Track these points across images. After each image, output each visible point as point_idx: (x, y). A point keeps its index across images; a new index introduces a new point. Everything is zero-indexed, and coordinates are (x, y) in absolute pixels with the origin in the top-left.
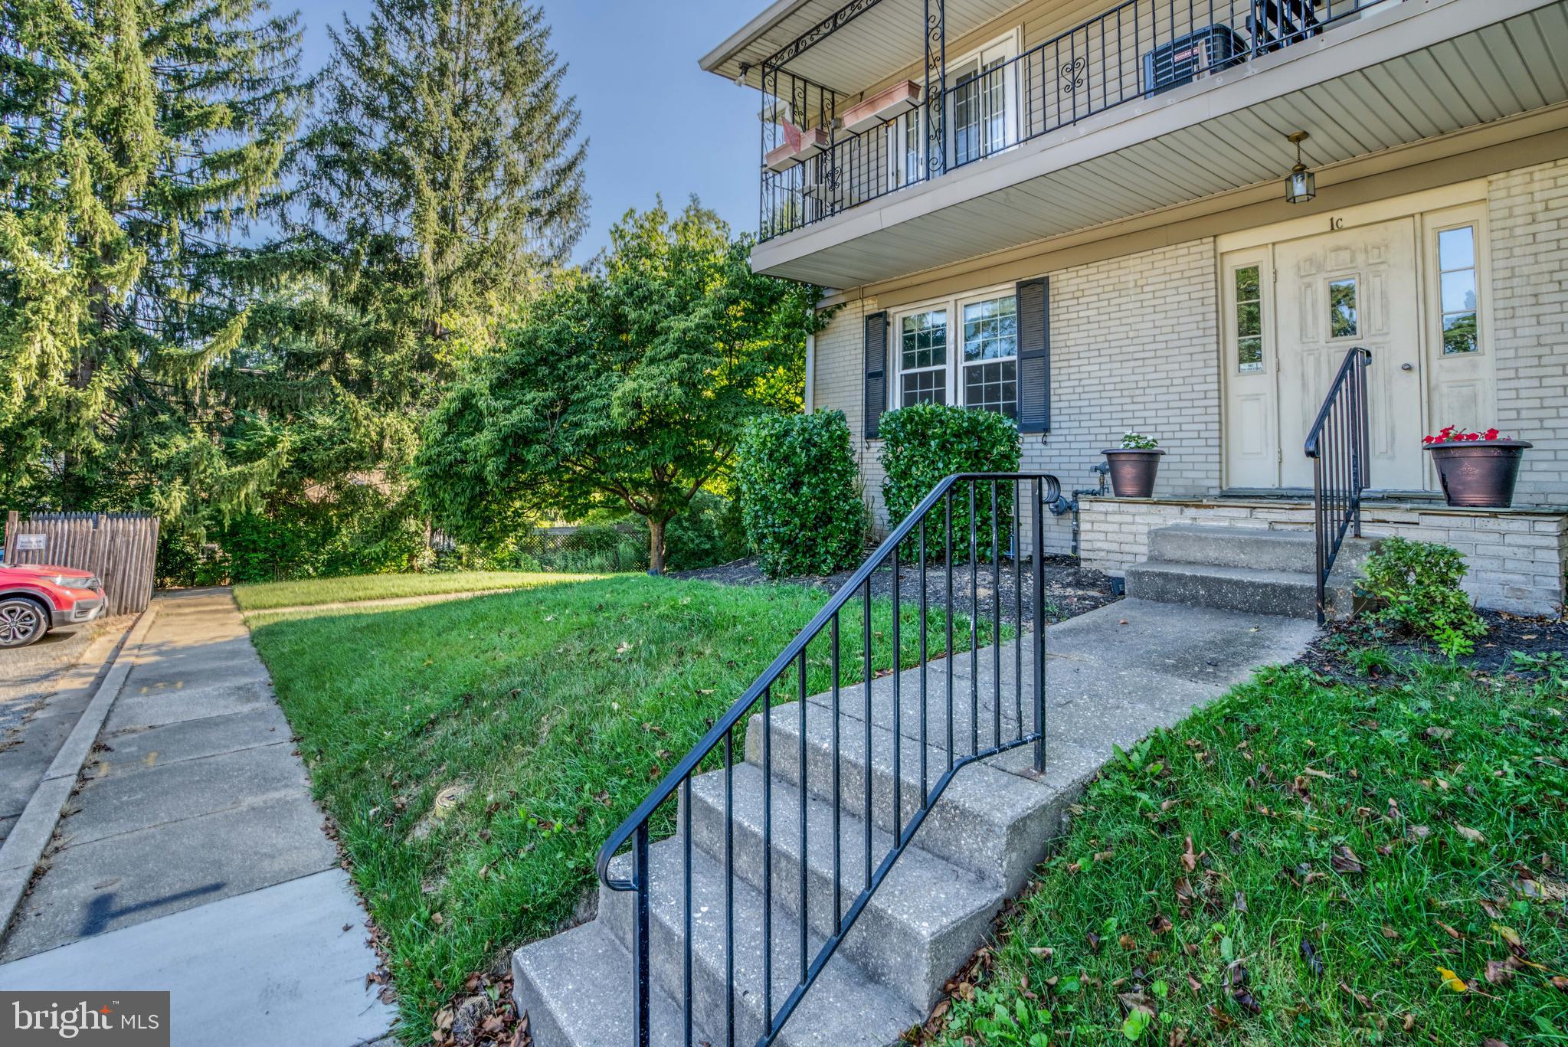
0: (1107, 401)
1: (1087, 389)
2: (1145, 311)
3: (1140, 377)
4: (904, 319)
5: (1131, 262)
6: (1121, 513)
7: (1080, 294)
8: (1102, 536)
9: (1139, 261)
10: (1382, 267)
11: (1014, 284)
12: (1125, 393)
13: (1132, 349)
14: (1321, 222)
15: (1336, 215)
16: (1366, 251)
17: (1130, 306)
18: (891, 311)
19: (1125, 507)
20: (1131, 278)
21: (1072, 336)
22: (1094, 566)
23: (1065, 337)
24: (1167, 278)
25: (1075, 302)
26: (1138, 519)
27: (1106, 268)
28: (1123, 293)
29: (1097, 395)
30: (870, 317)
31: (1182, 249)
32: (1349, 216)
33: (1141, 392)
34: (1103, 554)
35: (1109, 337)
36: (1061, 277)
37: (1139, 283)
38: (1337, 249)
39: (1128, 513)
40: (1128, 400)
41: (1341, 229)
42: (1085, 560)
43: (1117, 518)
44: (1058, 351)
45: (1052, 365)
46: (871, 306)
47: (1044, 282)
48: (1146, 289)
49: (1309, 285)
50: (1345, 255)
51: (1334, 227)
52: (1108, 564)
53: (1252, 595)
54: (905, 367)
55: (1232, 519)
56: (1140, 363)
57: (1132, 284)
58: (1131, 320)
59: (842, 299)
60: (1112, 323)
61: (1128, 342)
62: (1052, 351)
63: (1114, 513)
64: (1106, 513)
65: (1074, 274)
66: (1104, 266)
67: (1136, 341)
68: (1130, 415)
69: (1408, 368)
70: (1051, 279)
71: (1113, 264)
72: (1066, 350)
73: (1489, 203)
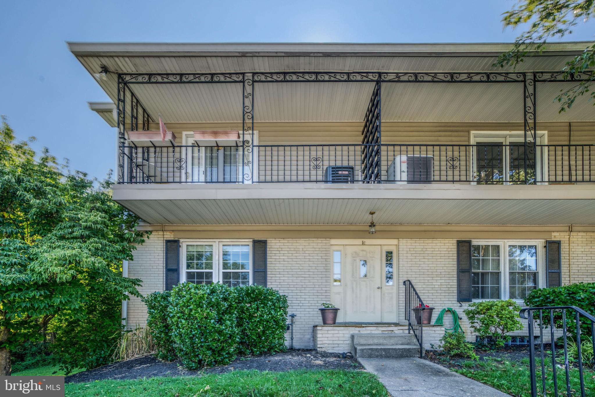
0: (291, 291)
1: (283, 286)
2: (306, 260)
3: (303, 284)
4: (187, 245)
5: (301, 241)
6: (334, 330)
7: (280, 249)
8: (326, 339)
9: (304, 241)
10: (373, 258)
11: (251, 240)
12: (298, 289)
13: (300, 273)
14: (359, 241)
15: (364, 240)
16: (370, 253)
17: (300, 257)
18: (181, 240)
19: (335, 328)
20: (301, 247)
21: (277, 265)
22: (323, 350)
24: (314, 249)
25: (278, 252)
26: (340, 332)
27: (291, 242)
28: (298, 252)
29: (287, 289)
30: (168, 242)
31: (319, 241)
32: (368, 241)
33: (303, 289)
34: (326, 345)
35: (292, 268)
36: (273, 241)
37: (304, 250)
38: (363, 251)
39: (336, 330)
40: (299, 291)
41: (365, 245)
42: (319, 348)
43: (332, 332)
44: (271, 270)
45: (268, 276)
46: (169, 236)
47: (265, 242)
48: (306, 252)
49: (355, 260)
50: (365, 253)
51: (363, 244)
52: (328, 348)
53: (399, 352)
54: (188, 268)
55: (371, 330)
56: (303, 278)
57: (301, 250)
58: (300, 263)
59: (149, 229)
60: (293, 263)
61: (299, 270)
62: (268, 270)
63: (331, 330)
64: (328, 331)
65: (278, 241)
67: (302, 270)
68: (299, 297)
69: (378, 288)
70: (268, 242)
71: (294, 241)
72: (274, 270)
73: (398, 246)
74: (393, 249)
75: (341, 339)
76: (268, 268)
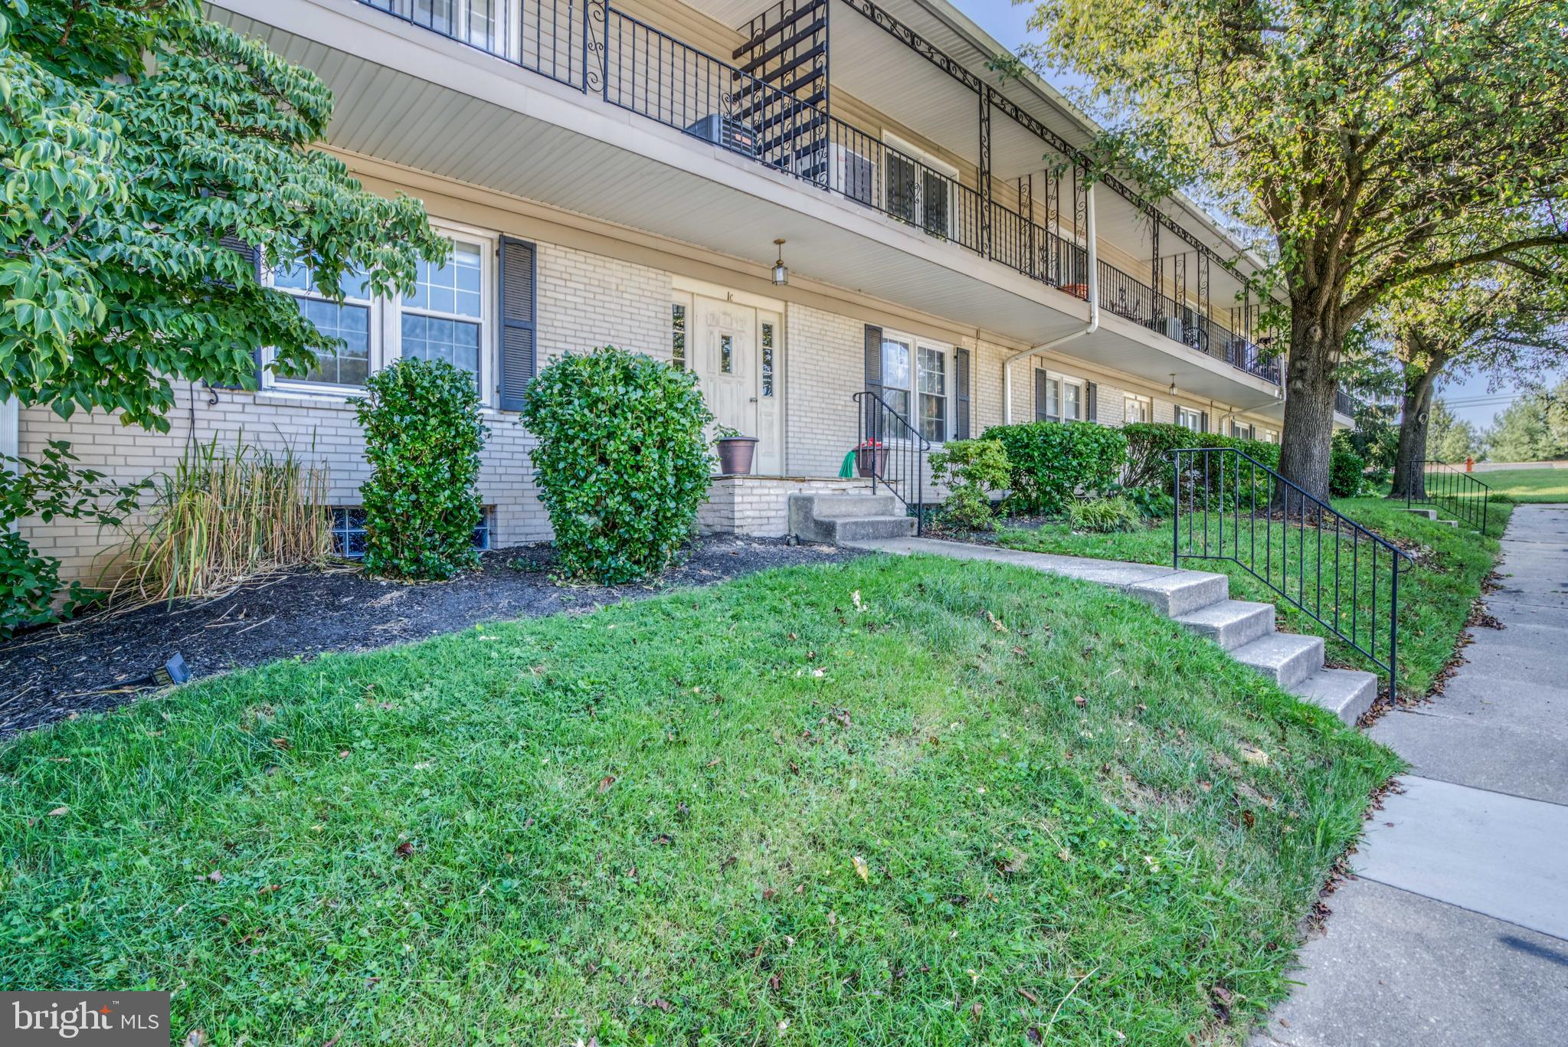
2: (625, 317)
5: (614, 266)
7: (567, 276)
9: (619, 267)
10: (742, 335)
11: (495, 235)
14: (721, 292)
15: (732, 291)
16: (737, 321)
17: (612, 306)
19: (756, 483)
20: (613, 280)
21: (559, 317)
23: (552, 316)
24: (640, 292)
25: (562, 283)
27: (592, 261)
28: (607, 292)
31: (652, 273)
32: (738, 296)
35: (594, 330)
36: (549, 251)
37: (621, 288)
38: (725, 314)
39: (755, 486)
41: (731, 302)
44: (545, 329)
45: (538, 341)
47: (531, 248)
48: (625, 295)
50: (728, 319)
51: (729, 299)
57: (614, 287)
60: (595, 317)
62: (538, 327)
65: (562, 254)
66: (592, 259)
69: (752, 401)
70: (538, 249)
71: (598, 261)
72: (552, 330)
73: (784, 317)
74: (772, 319)
75: (772, 506)
76: (538, 320)
